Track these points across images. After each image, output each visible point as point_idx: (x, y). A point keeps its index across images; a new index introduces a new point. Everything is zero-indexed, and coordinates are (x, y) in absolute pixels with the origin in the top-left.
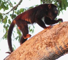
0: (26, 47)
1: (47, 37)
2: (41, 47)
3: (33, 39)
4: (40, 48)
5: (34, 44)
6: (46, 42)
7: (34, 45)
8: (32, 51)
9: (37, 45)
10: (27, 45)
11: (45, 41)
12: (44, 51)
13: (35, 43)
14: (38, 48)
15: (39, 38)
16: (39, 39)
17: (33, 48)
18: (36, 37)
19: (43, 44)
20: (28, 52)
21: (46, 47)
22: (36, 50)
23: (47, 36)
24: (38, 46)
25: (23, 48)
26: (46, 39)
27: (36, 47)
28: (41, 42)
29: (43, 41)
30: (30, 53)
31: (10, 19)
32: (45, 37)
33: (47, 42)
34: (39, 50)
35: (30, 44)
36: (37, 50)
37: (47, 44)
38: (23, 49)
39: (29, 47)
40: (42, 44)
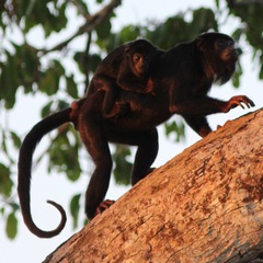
0: (154, 201)
1: (252, 156)
2: (223, 201)
3: (183, 162)
4: (215, 207)
5: (187, 188)
6: (244, 176)
7: (191, 191)
8: (180, 217)
9: (204, 190)
10: (155, 189)
11: (241, 172)
12: (237, 219)
13: (194, 181)
14: (210, 206)
15: (215, 160)
16: (211, 162)
17: (183, 206)
18: (201, 155)
19: (232, 185)
20: (161, 224)
21: (245, 200)
22: (198, 214)
23: (251, 147)
24: (209, 195)
25: (137, 205)
26: (248, 166)
27: (199, 198)
28: (222, 177)
29: (232, 171)
30: (171, 226)
31: (73, 76)
32: (243, 153)
33: (249, 178)
34: (214, 216)
35: (171, 185)
36: (202, 215)
37: (249, 189)
38: (136, 210)
39: (165, 201)
40: (228, 189)
